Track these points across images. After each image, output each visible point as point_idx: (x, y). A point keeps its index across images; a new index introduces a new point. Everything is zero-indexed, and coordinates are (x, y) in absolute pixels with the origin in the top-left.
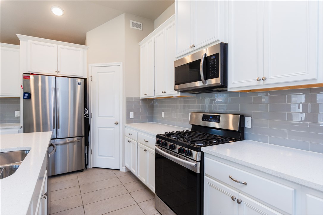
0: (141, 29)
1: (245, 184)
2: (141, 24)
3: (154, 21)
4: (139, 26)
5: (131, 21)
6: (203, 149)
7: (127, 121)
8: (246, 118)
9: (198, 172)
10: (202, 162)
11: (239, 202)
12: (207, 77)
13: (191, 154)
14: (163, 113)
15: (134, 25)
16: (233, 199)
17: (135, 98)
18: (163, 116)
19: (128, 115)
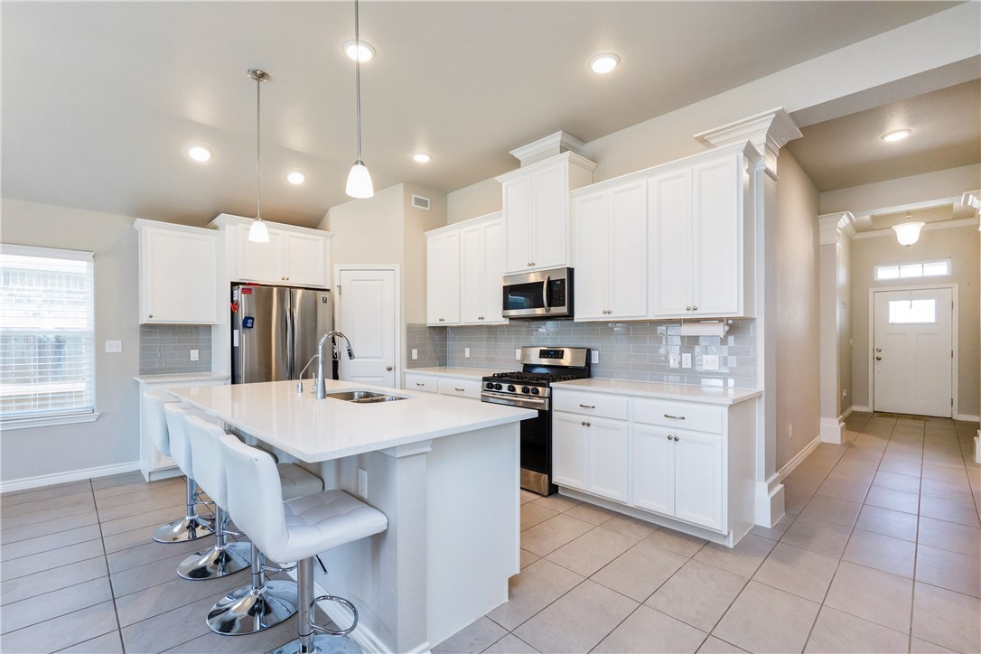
0: (428, 209)
1: (594, 407)
2: (429, 200)
3: (446, 194)
4: (424, 203)
5: (414, 196)
6: (552, 384)
7: (408, 364)
8: (593, 352)
9: (547, 409)
10: (550, 398)
11: (588, 425)
12: (550, 305)
13: (537, 392)
14: (467, 350)
15: (418, 201)
16: (583, 424)
17: (419, 325)
18: (467, 355)
19: (409, 354)
